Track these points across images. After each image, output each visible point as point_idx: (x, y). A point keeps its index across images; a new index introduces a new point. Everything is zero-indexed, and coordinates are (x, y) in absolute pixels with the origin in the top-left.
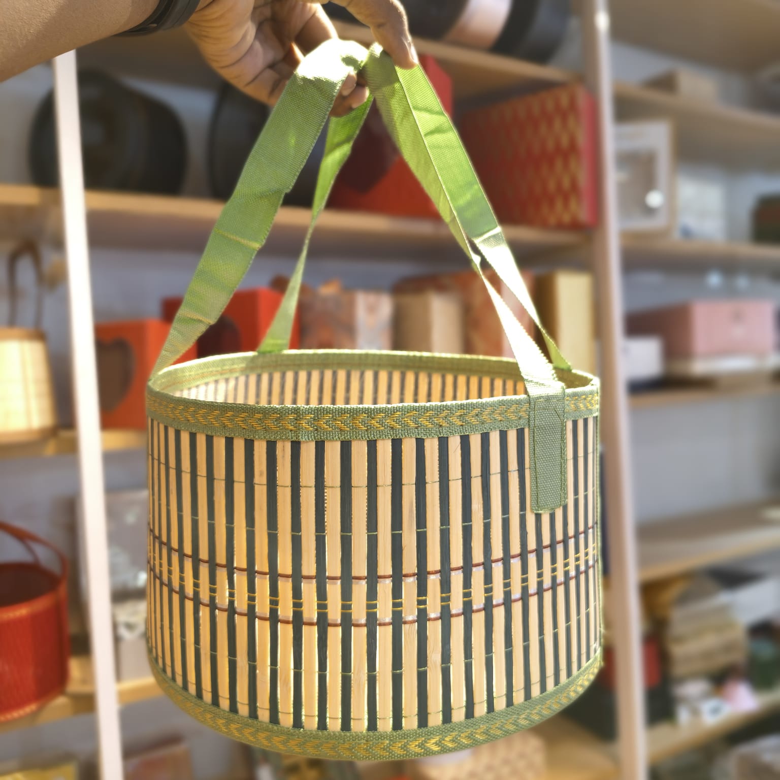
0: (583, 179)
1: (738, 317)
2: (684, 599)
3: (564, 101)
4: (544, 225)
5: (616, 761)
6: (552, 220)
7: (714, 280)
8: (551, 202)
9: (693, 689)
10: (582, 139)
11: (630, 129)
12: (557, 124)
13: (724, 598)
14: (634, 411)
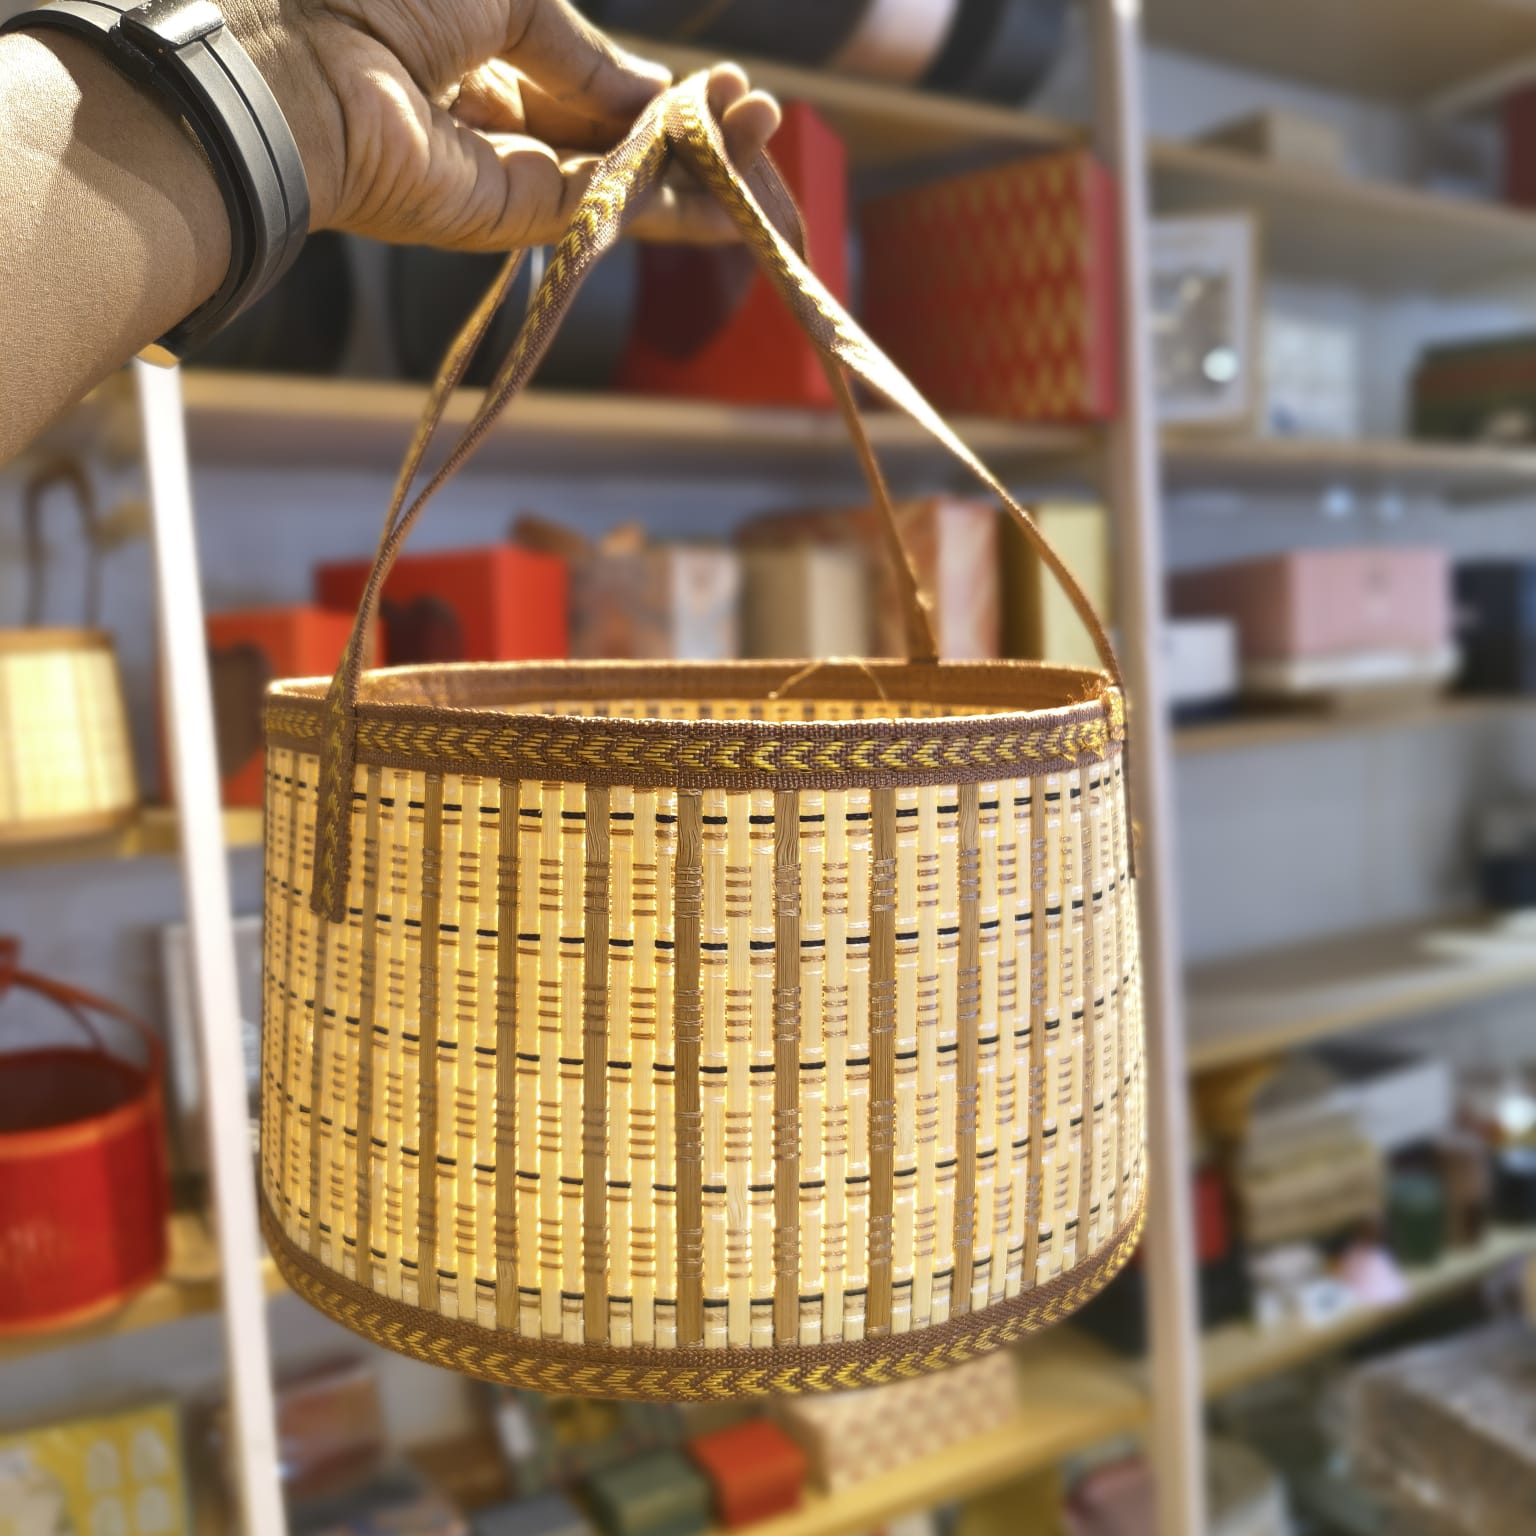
0: (1090, 328)
1: (1376, 581)
2: (1271, 1101)
3: (1055, 180)
4: (1017, 416)
5: (1145, 1391)
6: (1032, 407)
7: (1338, 504)
8: (1031, 372)
9: (1286, 1264)
10: (1089, 255)
11: (1180, 229)
12: (1042, 226)
13: (1343, 1100)
14: (1181, 758)
